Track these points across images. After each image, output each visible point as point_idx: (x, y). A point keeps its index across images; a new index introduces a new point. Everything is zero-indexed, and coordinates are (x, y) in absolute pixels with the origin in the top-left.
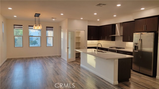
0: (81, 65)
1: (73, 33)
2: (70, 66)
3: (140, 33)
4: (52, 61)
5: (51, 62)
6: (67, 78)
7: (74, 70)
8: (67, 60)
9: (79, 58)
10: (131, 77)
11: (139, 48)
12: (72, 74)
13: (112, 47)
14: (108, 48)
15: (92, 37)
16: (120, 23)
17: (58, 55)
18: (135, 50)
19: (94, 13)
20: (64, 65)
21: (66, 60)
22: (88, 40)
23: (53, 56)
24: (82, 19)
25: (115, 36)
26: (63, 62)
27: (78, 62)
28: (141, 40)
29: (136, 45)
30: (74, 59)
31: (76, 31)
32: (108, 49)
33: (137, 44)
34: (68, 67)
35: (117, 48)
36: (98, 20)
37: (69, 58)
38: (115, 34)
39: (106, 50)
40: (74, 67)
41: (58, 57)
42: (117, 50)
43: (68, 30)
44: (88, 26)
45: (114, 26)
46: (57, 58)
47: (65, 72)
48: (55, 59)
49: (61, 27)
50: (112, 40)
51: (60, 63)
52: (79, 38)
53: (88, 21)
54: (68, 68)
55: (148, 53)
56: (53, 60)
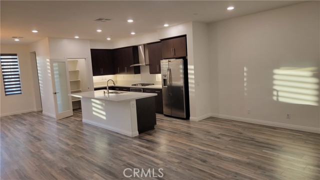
0: (84, 120)
1: (62, 65)
2: (63, 124)
3: (167, 60)
4: (24, 122)
5: (22, 123)
6: (57, 143)
7: (70, 129)
8: (57, 116)
9: (79, 110)
10: (157, 123)
11: (168, 83)
12: (67, 136)
13: (135, 85)
14: (130, 86)
15: (102, 70)
16: (144, 45)
17: (35, 110)
18: (165, 85)
19: (97, 29)
20: (49, 124)
21: (54, 116)
22: (94, 76)
23: (24, 114)
24: (77, 37)
25: (139, 66)
26: (47, 120)
27: (78, 116)
28: (169, 70)
29: (165, 78)
30: (70, 112)
31: (68, 60)
32: (129, 88)
33: (165, 76)
34: (59, 127)
35: (143, 85)
36: (109, 39)
37: (59, 112)
38: (139, 63)
39: (128, 89)
40: (72, 126)
41: (35, 114)
42: (143, 89)
43: (50, 60)
44: (91, 49)
45: (135, 49)
46: (34, 116)
47: (54, 135)
48: (29, 118)
49: (35, 53)
50: (135, 73)
51: (41, 123)
52: (76, 73)
53: (91, 40)
54: (58, 129)
55: (178, 88)
56: (26, 120)
